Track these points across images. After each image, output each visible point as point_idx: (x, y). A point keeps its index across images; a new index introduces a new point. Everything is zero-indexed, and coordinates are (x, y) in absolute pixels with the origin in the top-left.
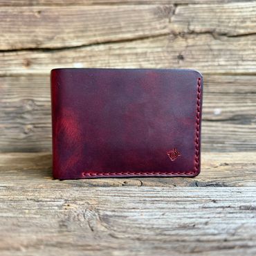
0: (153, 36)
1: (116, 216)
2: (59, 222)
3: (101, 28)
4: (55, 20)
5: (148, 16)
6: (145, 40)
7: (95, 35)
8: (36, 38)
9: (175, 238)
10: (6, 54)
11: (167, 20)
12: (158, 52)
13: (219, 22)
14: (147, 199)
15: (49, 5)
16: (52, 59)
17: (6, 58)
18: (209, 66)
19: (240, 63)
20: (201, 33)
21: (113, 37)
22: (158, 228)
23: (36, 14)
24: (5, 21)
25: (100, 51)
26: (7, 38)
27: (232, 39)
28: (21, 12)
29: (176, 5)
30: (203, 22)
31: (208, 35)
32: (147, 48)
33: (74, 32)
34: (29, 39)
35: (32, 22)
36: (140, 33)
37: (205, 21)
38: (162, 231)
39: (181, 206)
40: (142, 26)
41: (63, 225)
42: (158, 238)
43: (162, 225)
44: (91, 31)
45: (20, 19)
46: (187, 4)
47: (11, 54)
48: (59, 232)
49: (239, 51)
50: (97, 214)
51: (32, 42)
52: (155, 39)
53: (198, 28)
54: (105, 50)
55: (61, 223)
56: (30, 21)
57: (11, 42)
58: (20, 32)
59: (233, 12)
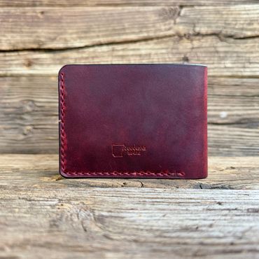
0: (158, 38)
1: (112, 217)
2: (50, 221)
3: (104, 29)
4: (58, 20)
5: (153, 18)
6: (150, 42)
7: (98, 36)
8: (38, 39)
9: (175, 240)
10: (7, 54)
11: (172, 22)
12: (162, 54)
13: (225, 24)
14: (147, 200)
15: (52, 6)
16: (54, 59)
17: (7, 58)
18: (216, 68)
19: (247, 65)
20: (207, 35)
21: (117, 38)
22: (157, 230)
23: (39, 15)
24: (8, 22)
25: (103, 52)
26: (9, 38)
27: (238, 41)
28: (24, 13)
29: (181, 7)
30: (209, 24)
31: (214, 37)
32: (151, 49)
33: (77, 33)
34: (31, 39)
35: (34, 22)
36: (145, 35)
37: (210, 23)
38: (162, 233)
39: (184, 208)
40: (146, 27)
41: (54, 224)
42: (158, 240)
43: (162, 226)
44: (94, 32)
45: (22, 20)
46: (192, 6)
47: (12, 54)
48: (49, 232)
49: (246, 53)
50: (91, 214)
51: (34, 42)
52: (160, 40)
53: (204, 30)
54: (108, 51)
55: (52, 223)
56: (33, 22)
57: (12, 42)
58: (22, 32)
59: (239, 14)
